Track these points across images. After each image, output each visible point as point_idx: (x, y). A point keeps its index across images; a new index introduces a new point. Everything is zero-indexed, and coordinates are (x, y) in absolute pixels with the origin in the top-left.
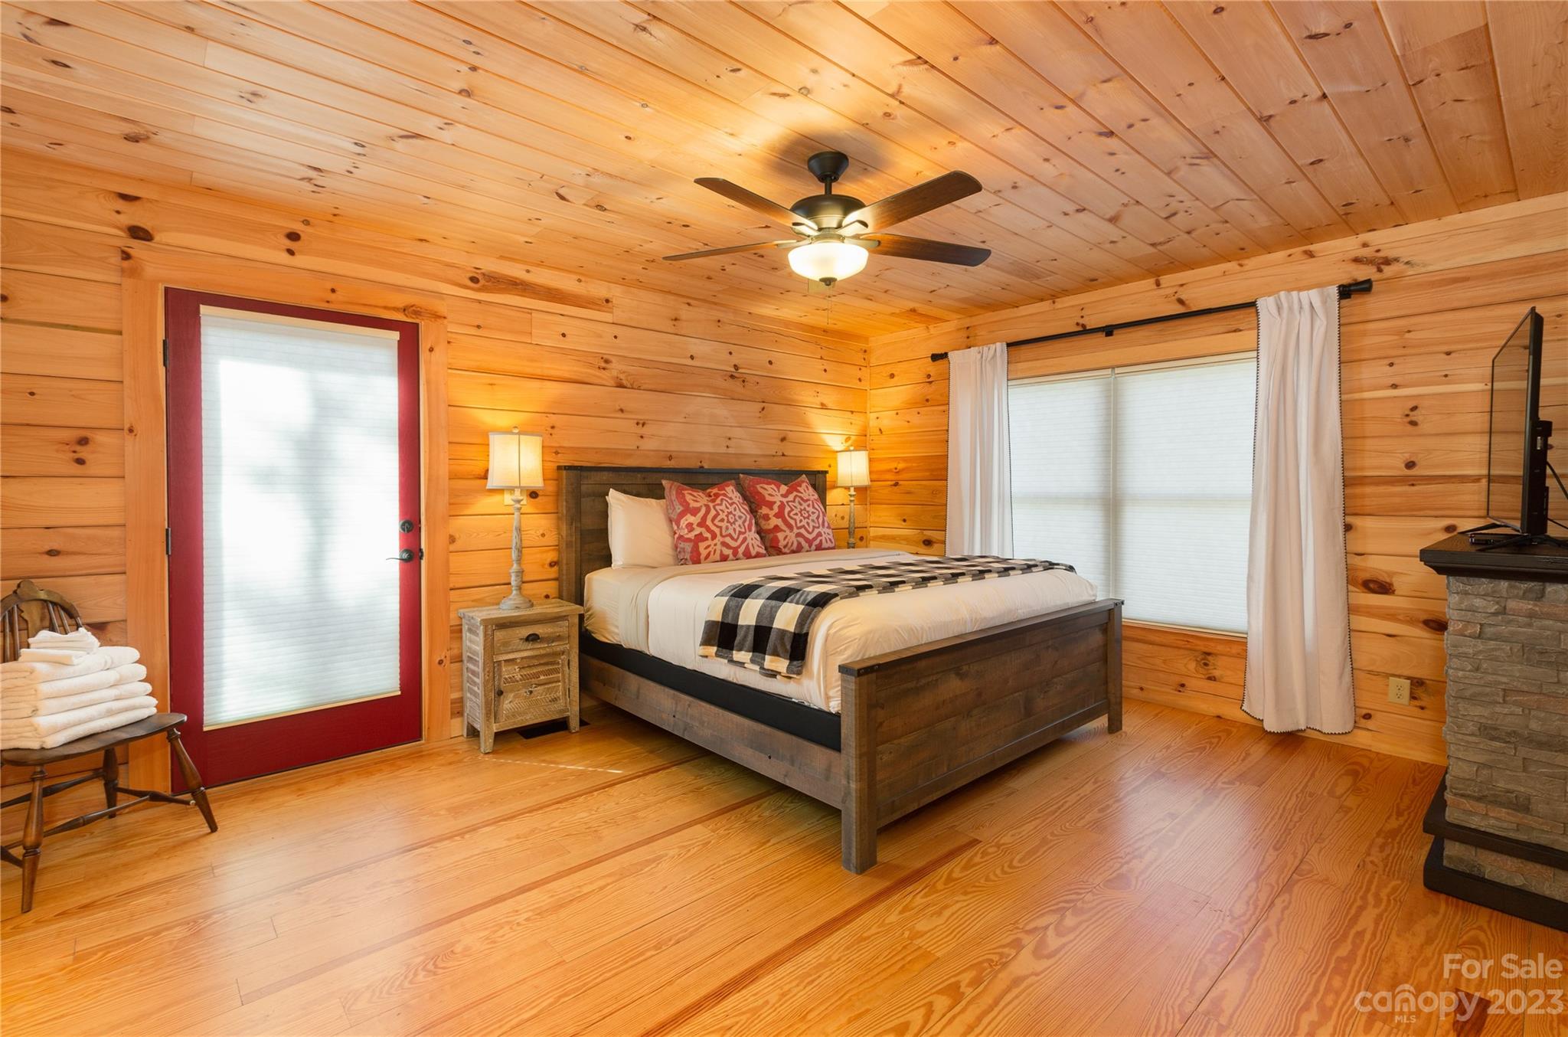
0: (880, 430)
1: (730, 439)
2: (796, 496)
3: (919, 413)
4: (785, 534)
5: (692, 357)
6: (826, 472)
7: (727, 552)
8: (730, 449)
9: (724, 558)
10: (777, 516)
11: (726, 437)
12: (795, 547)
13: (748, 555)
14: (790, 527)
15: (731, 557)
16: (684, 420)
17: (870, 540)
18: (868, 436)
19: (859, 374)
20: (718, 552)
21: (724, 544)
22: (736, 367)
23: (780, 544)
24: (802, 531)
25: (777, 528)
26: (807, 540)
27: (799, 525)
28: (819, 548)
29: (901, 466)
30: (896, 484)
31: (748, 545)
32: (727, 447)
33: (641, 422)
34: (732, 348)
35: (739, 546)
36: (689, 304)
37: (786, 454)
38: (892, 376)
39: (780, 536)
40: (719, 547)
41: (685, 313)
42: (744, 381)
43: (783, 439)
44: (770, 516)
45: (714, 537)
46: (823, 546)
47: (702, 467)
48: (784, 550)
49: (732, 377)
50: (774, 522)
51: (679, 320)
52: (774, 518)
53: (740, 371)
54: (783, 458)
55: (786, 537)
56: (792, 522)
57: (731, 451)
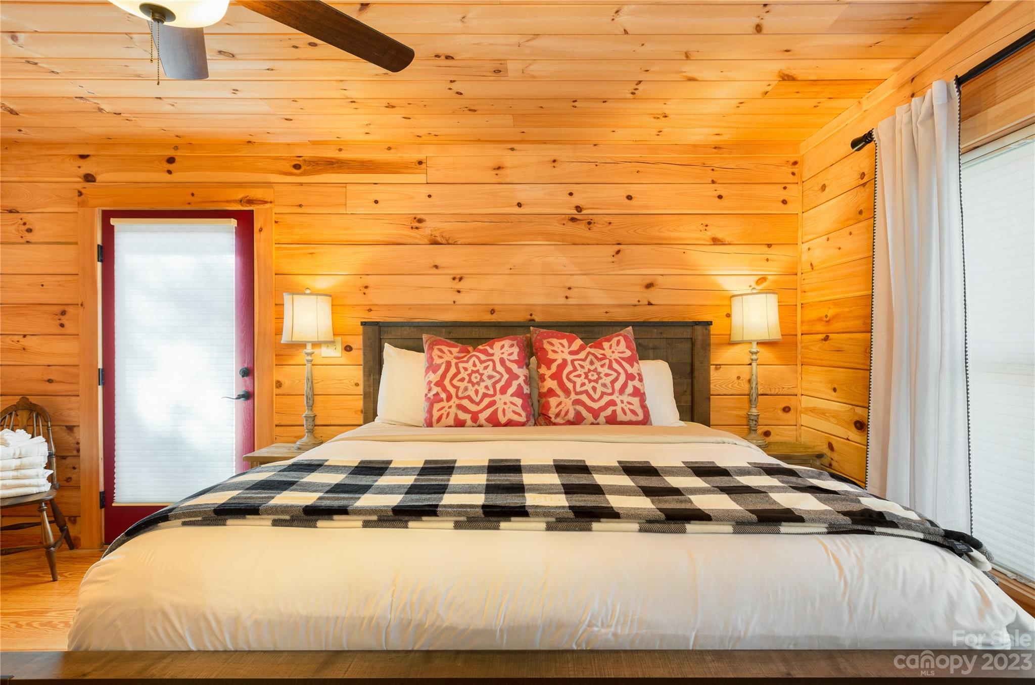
0: (811, 264)
1: (570, 288)
2: (589, 353)
3: (851, 234)
4: (559, 400)
5: (519, 205)
6: (709, 323)
7: (463, 416)
8: (569, 300)
9: (460, 424)
10: (553, 377)
11: (565, 287)
12: (571, 416)
13: (494, 422)
14: (567, 392)
15: (469, 422)
16: (509, 272)
17: (801, 412)
18: (799, 274)
19: (784, 195)
20: (452, 417)
21: (460, 407)
22: (579, 209)
23: (550, 412)
24: (584, 398)
25: (551, 392)
26: (589, 409)
27: (578, 389)
28: (612, 420)
29: (831, 312)
30: (826, 339)
31: (496, 410)
32: (567, 297)
33: (458, 276)
34: (572, 188)
35: (481, 411)
36: (512, 149)
37: (652, 302)
38: (824, 188)
39: (553, 401)
40: (453, 410)
41: (508, 159)
42: (589, 223)
43: (649, 286)
44: (546, 377)
45: (449, 398)
46: (619, 419)
47: (533, 320)
48: (553, 419)
49: (573, 220)
50: (551, 384)
51: (503, 168)
52: (549, 380)
53: (584, 212)
54: (650, 307)
55: (560, 403)
56: (570, 385)
57: (571, 301)
